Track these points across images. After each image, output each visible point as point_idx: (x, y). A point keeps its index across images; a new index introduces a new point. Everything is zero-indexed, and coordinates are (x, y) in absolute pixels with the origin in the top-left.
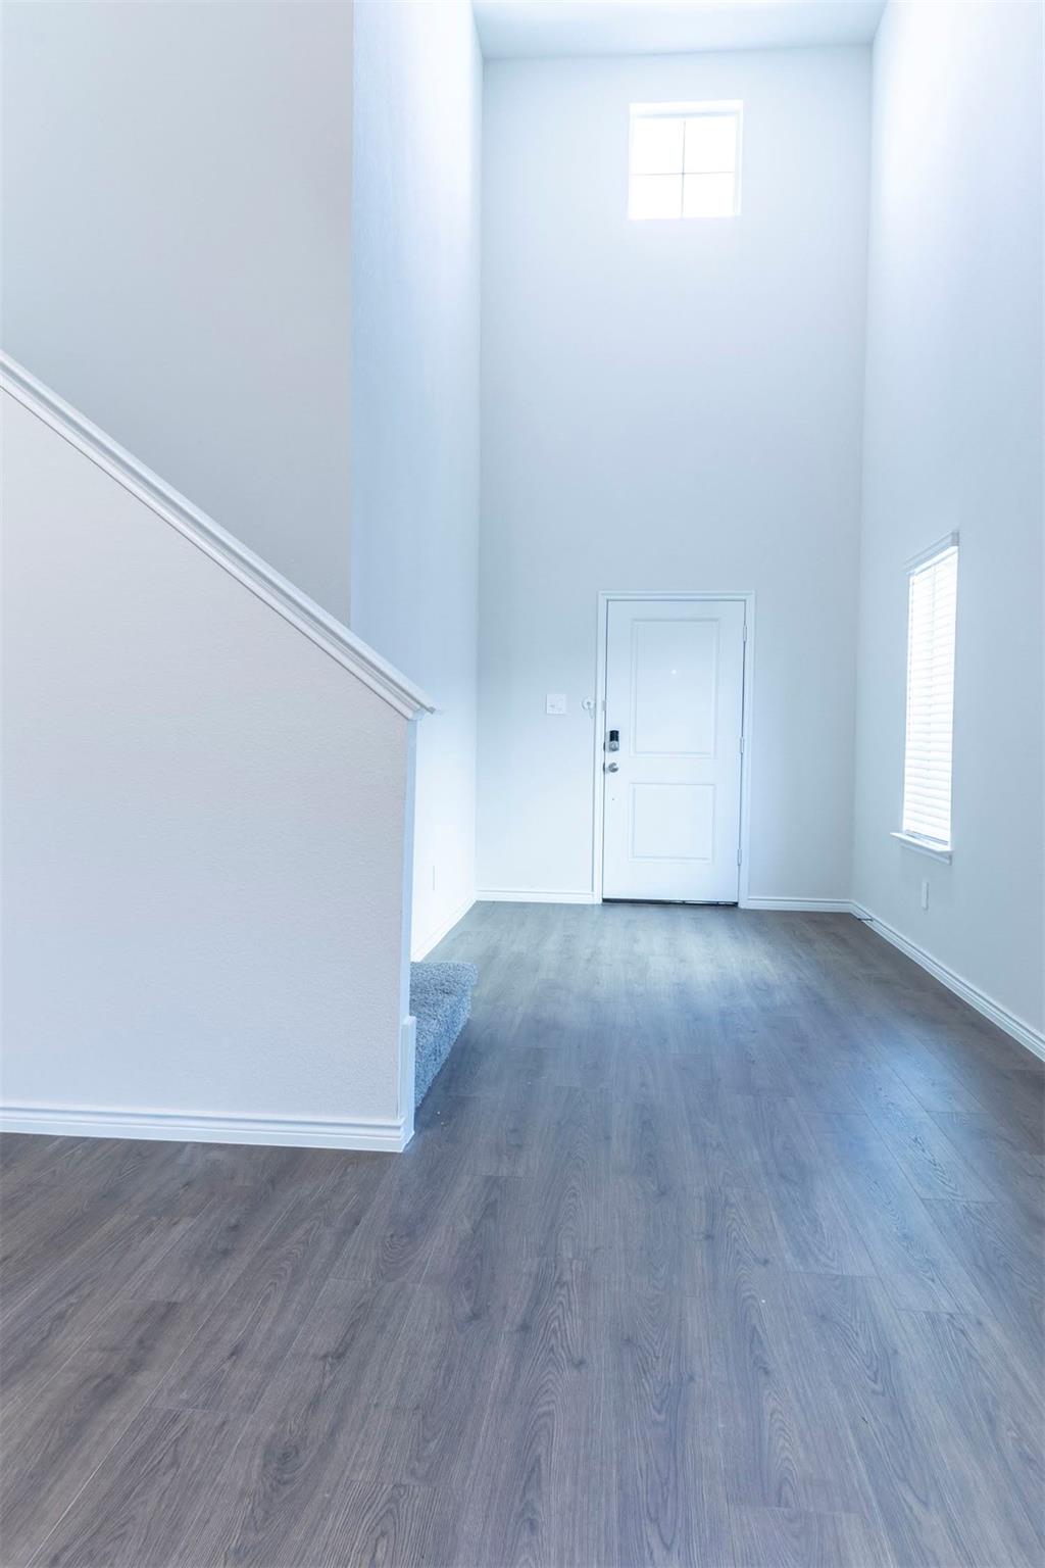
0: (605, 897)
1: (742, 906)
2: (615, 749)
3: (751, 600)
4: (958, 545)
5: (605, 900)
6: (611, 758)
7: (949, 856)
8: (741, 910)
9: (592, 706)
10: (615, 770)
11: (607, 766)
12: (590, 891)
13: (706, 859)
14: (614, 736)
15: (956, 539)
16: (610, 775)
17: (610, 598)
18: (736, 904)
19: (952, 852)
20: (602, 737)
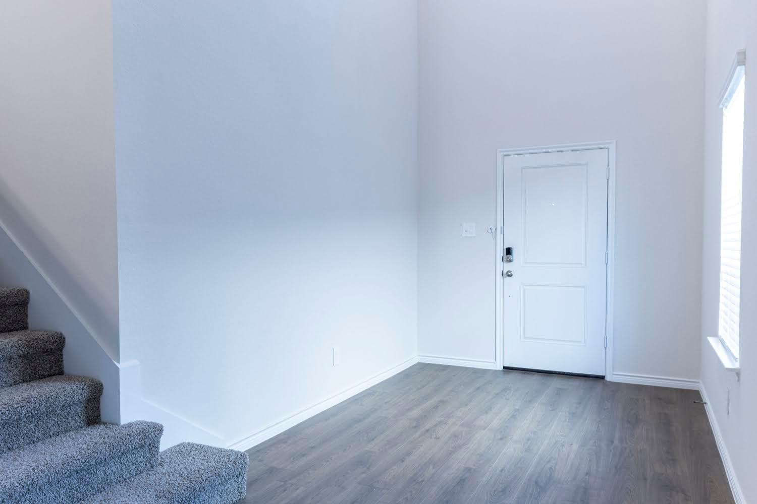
0: (505, 365)
1: (607, 379)
2: (510, 261)
3: (612, 148)
4: (745, 65)
5: (505, 368)
6: (508, 267)
7: (738, 373)
8: (606, 381)
9: (493, 230)
10: (510, 276)
11: (505, 272)
12: (493, 361)
13: (580, 342)
14: (509, 251)
15: (742, 60)
16: (507, 279)
17: (505, 153)
18: (603, 378)
19: (739, 370)
20: (501, 252)
